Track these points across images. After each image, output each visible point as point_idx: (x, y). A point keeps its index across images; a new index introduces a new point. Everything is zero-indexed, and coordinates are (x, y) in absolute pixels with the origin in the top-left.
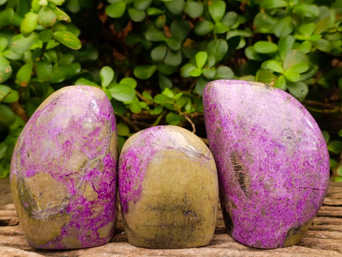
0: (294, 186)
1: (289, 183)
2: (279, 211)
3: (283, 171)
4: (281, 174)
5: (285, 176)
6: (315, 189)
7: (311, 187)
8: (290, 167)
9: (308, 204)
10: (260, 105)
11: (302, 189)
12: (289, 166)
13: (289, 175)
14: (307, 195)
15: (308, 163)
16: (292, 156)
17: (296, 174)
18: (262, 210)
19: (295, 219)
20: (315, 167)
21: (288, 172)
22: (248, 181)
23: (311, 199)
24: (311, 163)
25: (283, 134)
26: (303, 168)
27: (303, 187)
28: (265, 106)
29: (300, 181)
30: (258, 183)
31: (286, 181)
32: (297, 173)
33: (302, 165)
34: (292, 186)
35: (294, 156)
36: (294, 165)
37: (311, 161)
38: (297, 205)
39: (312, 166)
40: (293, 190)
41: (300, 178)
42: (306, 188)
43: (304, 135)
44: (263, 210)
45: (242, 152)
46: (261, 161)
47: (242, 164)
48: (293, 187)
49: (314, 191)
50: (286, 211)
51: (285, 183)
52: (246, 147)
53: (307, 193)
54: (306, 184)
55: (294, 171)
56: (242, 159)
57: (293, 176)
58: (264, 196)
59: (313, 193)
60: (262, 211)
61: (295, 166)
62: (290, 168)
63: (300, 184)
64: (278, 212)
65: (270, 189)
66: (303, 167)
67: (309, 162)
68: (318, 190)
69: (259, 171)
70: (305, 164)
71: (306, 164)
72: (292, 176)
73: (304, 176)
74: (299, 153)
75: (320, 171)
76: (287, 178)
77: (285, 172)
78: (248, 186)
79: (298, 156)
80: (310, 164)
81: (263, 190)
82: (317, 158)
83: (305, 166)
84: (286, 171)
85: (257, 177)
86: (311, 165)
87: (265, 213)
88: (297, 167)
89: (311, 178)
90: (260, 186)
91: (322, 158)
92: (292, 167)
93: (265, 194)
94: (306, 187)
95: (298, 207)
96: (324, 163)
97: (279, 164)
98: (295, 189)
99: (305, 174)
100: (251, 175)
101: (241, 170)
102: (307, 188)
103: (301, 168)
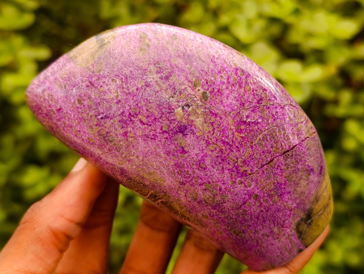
0: (250, 172)
1: (238, 173)
2: (258, 218)
3: (215, 163)
4: (215, 170)
5: (223, 168)
6: (288, 151)
7: (278, 155)
8: (221, 150)
9: (294, 179)
10: (107, 85)
11: (265, 167)
12: (218, 150)
13: (229, 163)
14: (281, 170)
15: (245, 122)
16: (212, 132)
17: (237, 154)
18: (233, 230)
19: (291, 211)
20: (260, 120)
21: (223, 160)
22: (181, 208)
23: (293, 169)
24: (249, 120)
25: (173, 107)
26: (242, 137)
27: (264, 163)
28: (116, 81)
29: (253, 159)
30: (195, 204)
31: (232, 174)
32: (240, 151)
33: (236, 134)
34: (246, 175)
35: (214, 129)
36: (224, 142)
37: (247, 117)
38: (277, 193)
39: (255, 122)
40: (252, 179)
41: (250, 154)
42: (271, 161)
43: (207, 83)
44: (235, 230)
45: (137, 176)
46: (171, 172)
47: (153, 192)
48: (250, 174)
49: (289, 155)
50: (267, 211)
51: (232, 178)
52: (137, 166)
53: (279, 166)
54: (266, 156)
55: (233, 151)
56: (147, 185)
57: (236, 160)
58: (218, 213)
59: (289, 160)
60: (234, 232)
61: (228, 144)
62: (222, 152)
63: (256, 162)
64: (256, 220)
65: (217, 201)
66: (241, 135)
67: (245, 119)
68: (295, 149)
69: (181, 186)
70: (241, 129)
71: (243, 127)
72: (234, 160)
73: (252, 147)
74: (218, 119)
75: (274, 120)
76: (229, 170)
77: (220, 163)
78: (186, 213)
79: (222, 124)
80: (249, 122)
81: (210, 207)
82: (254, 104)
83: (244, 131)
84: (220, 161)
85: (186, 196)
86: (252, 123)
87: (240, 232)
88: (231, 143)
89: (267, 141)
90: (202, 205)
91: (263, 96)
92: (224, 148)
93: (216, 211)
94: (269, 160)
95: (281, 195)
96: (271, 103)
97: (201, 158)
98: (255, 174)
99: (252, 143)
100: (176, 199)
101: (159, 199)
102: (273, 159)
103: (239, 139)
